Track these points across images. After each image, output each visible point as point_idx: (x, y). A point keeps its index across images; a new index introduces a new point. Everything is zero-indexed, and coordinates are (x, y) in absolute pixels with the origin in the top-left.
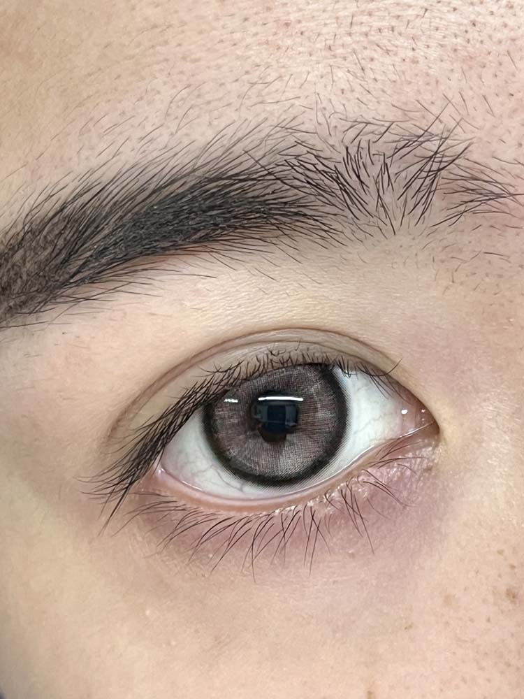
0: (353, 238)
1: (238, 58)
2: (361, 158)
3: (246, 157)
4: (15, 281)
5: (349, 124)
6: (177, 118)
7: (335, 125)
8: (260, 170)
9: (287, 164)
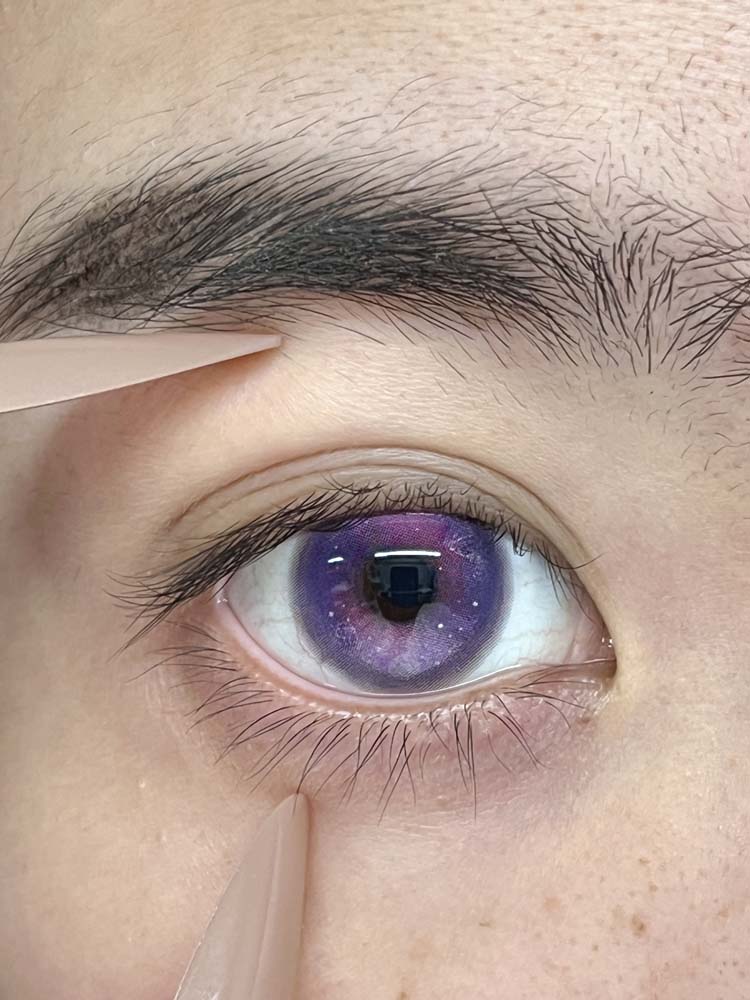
0: (589, 357)
1: (514, 59)
2: (640, 251)
3: (480, 196)
5: (641, 199)
6: (402, 112)
7: (618, 193)
8: (492, 221)
9: (532, 225)
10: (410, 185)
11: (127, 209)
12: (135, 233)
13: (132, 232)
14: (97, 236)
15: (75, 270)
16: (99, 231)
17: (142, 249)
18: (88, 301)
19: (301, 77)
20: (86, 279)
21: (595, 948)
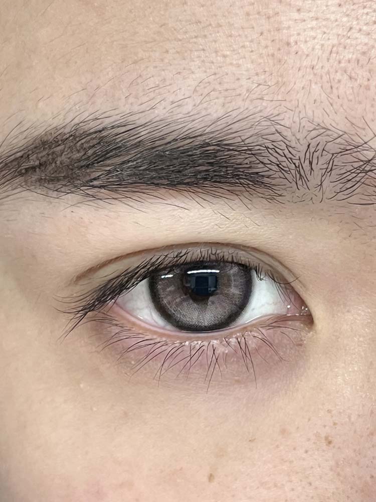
4: (51, 164)
5: (314, 127)
6: (202, 95)
7: (304, 125)
10: (207, 131)
11: (62, 137)
12: (66, 150)
13: (64, 149)
14: (46, 148)
15: (33, 163)
16: (47, 146)
17: (69, 158)
18: (40, 180)
19: (150, 78)
20: (40, 169)
21: (306, 452)
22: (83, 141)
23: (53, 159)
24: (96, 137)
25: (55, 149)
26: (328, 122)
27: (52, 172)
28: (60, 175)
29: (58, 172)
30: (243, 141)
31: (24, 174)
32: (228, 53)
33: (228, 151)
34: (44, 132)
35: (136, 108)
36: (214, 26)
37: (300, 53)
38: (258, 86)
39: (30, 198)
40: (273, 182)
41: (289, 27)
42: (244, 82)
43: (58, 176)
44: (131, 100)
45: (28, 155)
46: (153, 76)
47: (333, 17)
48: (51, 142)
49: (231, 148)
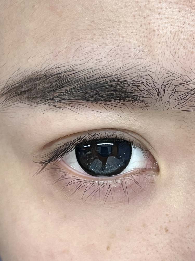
4: (33, 89)
5: (167, 72)
6: (111, 56)
7: (161, 71)
10: (113, 74)
11: (40, 76)
12: (41, 83)
13: (41, 82)
14: (31, 82)
15: (25, 89)
16: (32, 81)
17: (43, 87)
18: (28, 98)
19: (85, 47)
20: (28, 92)
21: (156, 235)
22: (50, 78)
23: (35, 87)
24: (57, 76)
25: (36, 82)
26: (173, 70)
27: (34, 94)
28: (38, 95)
29: (37, 94)
30: (131, 79)
31: (19, 94)
32: (125, 36)
33: (123, 84)
34: (30, 74)
35: (78, 62)
36: (118, 22)
37: (159, 35)
38: (139, 52)
39: (22, 107)
40: (145, 99)
41: (154, 23)
42: (132, 50)
43: (37, 95)
44: (75, 58)
45: (22, 85)
46: (87, 47)
47: (175, 17)
48: (34, 79)
49: (125, 82)
